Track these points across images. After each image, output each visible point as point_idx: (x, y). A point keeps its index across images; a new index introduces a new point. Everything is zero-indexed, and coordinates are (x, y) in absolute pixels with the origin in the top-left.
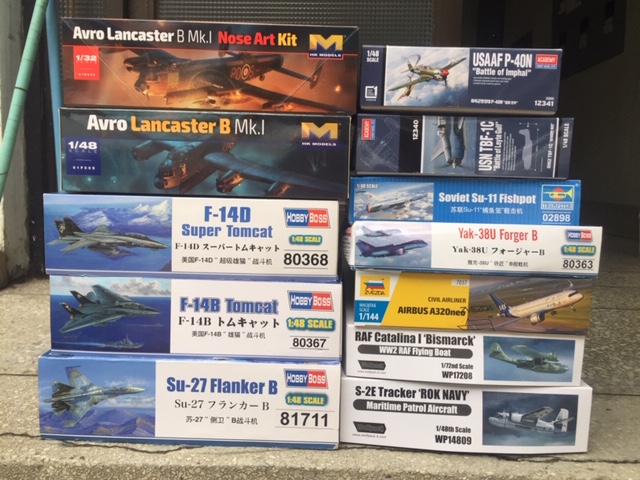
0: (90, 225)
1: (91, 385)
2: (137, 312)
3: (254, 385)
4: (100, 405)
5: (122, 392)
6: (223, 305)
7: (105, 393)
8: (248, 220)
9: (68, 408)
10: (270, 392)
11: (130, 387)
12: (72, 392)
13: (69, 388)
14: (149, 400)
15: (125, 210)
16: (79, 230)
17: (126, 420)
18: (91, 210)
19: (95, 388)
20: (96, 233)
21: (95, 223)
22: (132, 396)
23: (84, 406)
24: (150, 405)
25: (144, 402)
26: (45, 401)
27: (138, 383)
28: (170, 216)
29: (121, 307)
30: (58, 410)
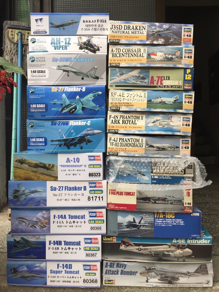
0: (21, 270)
1: (26, 190)
3: (79, 188)
4: (29, 196)
5: (36, 192)
7: (30, 192)
9: (18, 198)
10: (84, 190)
11: (38, 190)
12: (19, 192)
14: (44, 194)
15: (32, 265)
16: (18, 272)
17: (37, 201)
20: (23, 273)
22: (39, 193)
23: (23, 197)
24: (45, 196)
25: (43, 195)
27: (41, 188)
28: (46, 267)
30: (15, 198)
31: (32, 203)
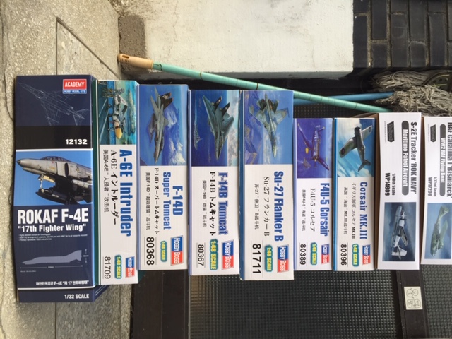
0: (168, 114)
1: (277, 124)
2: (217, 145)
3: (280, 226)
4: (264, 129)
5: (273, 143)
6: (223, 200)
7: (272, 133)
8: (175, 214)
9: (262, 109)
10: (276, 237)
11: (276, 148)
12: (272, 112)
13: (274, 110)
14: (269, 160)
15: (179, 136)
16: (164, 108)
17: (255, 146)
18: (177, 115)
19: (275, 126)
20: (163, 119)
21: (169, 118)
22: (271, 149)
23: (263, 119)
24: (265, 161)
25: (267, 157)
26: (265, 95)
27: (279, 154)
28: (176, 164)
29: (221, 135)
30: (260, 103)
31: (250, 137)
